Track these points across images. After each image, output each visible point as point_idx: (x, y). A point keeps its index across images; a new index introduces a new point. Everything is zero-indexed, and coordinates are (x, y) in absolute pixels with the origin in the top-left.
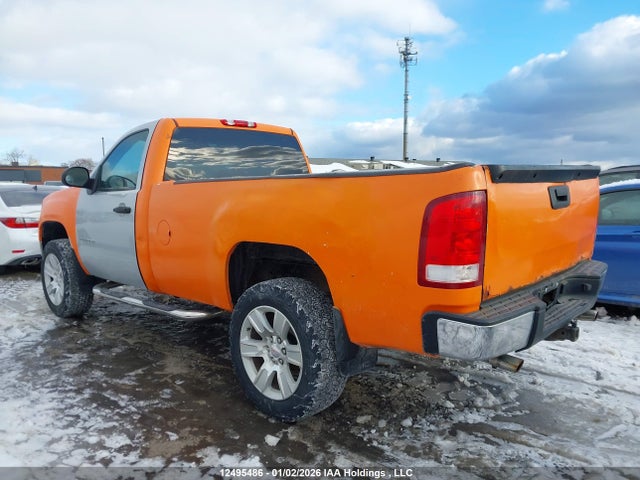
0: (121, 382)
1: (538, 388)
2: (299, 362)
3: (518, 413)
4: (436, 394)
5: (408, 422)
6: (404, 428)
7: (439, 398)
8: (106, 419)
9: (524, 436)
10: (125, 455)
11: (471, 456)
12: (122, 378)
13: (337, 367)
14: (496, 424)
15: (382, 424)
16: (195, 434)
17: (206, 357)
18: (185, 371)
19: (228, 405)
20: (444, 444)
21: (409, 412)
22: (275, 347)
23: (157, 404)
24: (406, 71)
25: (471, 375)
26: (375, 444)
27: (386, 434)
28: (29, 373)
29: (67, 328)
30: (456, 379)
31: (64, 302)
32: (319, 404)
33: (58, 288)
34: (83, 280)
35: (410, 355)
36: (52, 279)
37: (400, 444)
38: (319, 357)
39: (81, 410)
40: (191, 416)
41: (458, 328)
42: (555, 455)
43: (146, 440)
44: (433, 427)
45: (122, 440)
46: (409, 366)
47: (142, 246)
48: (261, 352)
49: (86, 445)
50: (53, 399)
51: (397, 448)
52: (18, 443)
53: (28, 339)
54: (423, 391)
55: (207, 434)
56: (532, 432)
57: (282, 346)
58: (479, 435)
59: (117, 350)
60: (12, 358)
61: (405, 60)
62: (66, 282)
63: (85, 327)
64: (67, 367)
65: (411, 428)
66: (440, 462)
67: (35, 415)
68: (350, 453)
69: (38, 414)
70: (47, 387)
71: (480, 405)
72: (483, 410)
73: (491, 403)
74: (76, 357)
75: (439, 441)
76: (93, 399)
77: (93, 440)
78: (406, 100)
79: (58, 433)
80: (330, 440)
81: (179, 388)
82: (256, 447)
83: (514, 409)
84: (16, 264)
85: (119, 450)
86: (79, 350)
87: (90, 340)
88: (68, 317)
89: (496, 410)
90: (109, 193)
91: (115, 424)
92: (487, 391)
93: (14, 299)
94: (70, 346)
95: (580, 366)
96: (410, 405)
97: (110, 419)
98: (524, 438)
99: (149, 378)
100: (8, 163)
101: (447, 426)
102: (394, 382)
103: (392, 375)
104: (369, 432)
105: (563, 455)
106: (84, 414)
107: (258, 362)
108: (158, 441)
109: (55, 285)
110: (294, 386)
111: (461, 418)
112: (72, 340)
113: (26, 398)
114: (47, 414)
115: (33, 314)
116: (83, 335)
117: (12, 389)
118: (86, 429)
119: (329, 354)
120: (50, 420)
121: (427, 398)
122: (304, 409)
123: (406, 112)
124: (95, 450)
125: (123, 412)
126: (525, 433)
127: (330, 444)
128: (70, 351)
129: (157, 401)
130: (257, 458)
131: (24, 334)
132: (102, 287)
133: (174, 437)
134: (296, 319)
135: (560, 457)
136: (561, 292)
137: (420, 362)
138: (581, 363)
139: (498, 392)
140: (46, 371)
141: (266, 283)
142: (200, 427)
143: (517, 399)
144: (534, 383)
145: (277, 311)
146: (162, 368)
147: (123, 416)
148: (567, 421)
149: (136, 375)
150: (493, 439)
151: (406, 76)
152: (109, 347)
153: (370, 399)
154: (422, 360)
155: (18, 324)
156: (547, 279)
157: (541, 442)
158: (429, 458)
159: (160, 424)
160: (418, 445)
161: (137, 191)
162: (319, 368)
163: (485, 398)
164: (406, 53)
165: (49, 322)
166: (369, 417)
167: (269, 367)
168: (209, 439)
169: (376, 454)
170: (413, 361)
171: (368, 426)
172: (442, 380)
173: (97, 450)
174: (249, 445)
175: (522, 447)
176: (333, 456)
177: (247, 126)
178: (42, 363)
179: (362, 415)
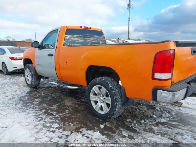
0: (53, 108)
1: (182, 111)
2: (110, 103)
3: (176, 119)
4: (150, 113)
5: (143, 121)
6: (142, 123)
7: (151, 114)
8: (51, 119)
9: (180, 126)
10: (59, 130)
11: (164, 132)
12: (53, 106)
13: (122, 104)
14: (170, 122)
15: (135, 122)
16: (78, 124)
17: (77, 100)
18: (71, 105)
19: (87, 115)
20: (155, 128)
21: (142, 118)
22: (101, 98)
23: (65, 115)
24: (129, 11)
25: (159, 107)
26: (134, 128)
27: (136, 125)
28: (25, 105)
29: (33, 91)
30: (155, 108)
31: (31, 83)
32: (116, 116)
33: (29, 79)
34: (38, 77)
35: (139, 101)
36: (27, 76)
37: (141, 128)
38: (117, 101)
39: (42, 116)
40: (76, 118)
41: (162, 92)
42: (190, 132)
43: (64, 125)
44: (150, 123)
45: (57, 125)
46: (140, 104)
47: (57, 66)
48: (97, 99)
49: (46, 127)
50: (34, 112)
51: (141, 129)
52: (26, 126)
53: (22, 94)
54: (145, 112)
55: (82, 124)
56: (182, 125)
57: (104, 98)
58: (166, 126)
59: (49, 98)
60: (18, 100)
61: (129, 7)
62: (32, 77)
63: (38, 91)
64: (36, 103)
65: (144, 123)
66: (155, 134)
67: (29, 117)
68: (126, 131)
69: (30, 117)
70: (31, 109)
71: (164, 116)
72: (165, 118)
73: (167, 116)
74: (37, 100)
75: (153, 127)
76: (46, 113)
77: (48, 125)
78: (129, 20)
79: (38, 123)
80: (119, 126)
81: (71, 110)
82: (97, 128)
83: (175, 118)
84: (15, 71)
85: (57, 128)
86: (38, 98)
87: (41, 95)
88: (33, 88)
89: (169, 118)
90: (45, 50)
91: (54, 120)
92: (165, 112)
93: (15, 82)
94: (35, 96)
95: (193, 105)
96: (142, 116)
97: (52, 119)
98: (180, 127)
99: (61, 107)
100: (6, 40)
101: (155, 123)
102: (136, 109)
103: (135, 107)
104: (131, 124)
105: (193, 132)
106: (44, 117)
107: (96, 102)
108: (67, 126)
109: (28, 78)
110: (108, 110)
111: (159, 120)
112: (35, 95)
113: (25, 112)
114: (33, 117)
115: (22, 87)
116: (38, 93)
117: (20, 109)
118: (45, 122)
119: (120, 100)
120: (34, 119)
121: (147, 114)
122: (111, 117)
123: (129, 24)
124: (49, 128)
125: (55, 117)
126: (180, 125)
127: (120, 128)
128: (35, 98)
129: (65, 114)
130: (98, 132)
131: (21, 93)
132: (43, 79)
133: (72, 125)
134: (109, 90)
135: (192, 133)
136: (192, 82)
137: (143, 103)
138: (193, 104)
139: (169, 113)
140: (30, 104)
141: (99, 78)
142: (79, 122)
143: (175, 115)
144: (180, 110)
145: (102, 87)
146: (64, 103)
147: (55, 118)
148: (193, 122)
149: (57, 106)
150: (170, 127)
151: (129, 12)
152: (47, 97)
153: (129, 114)
154: (143, 102)
155: (18, 90)
156: (189, 78)
157: (186, 128)
158: (151, 133)
159: (67, 121)
160: (147, 128)
161: (55, 49)
162: (117, 105)
163: (165, 114)
164: (129, 5)
165: (27, 89)
166: (131, 120)
167: (99, 104)
168: (82, 125)
169: (134, 131)
170: (141, 102)
171: (130, 122)
172: (151, 109)
173: (50, 128)
174: (95, 128)
175: (180, 130)
176: (121, 132)
177: (88, 28)
178: (28, 102)
179: (128, 119)
